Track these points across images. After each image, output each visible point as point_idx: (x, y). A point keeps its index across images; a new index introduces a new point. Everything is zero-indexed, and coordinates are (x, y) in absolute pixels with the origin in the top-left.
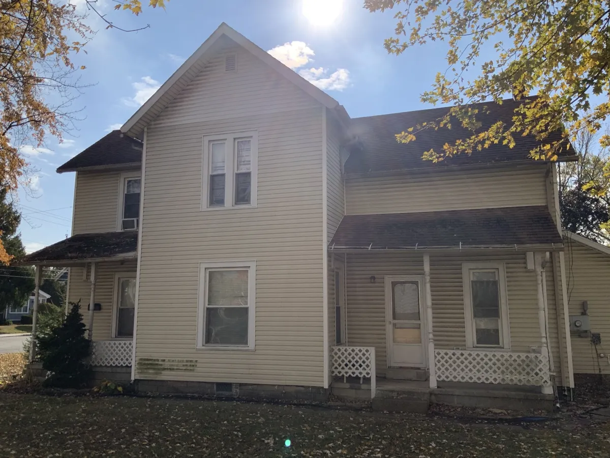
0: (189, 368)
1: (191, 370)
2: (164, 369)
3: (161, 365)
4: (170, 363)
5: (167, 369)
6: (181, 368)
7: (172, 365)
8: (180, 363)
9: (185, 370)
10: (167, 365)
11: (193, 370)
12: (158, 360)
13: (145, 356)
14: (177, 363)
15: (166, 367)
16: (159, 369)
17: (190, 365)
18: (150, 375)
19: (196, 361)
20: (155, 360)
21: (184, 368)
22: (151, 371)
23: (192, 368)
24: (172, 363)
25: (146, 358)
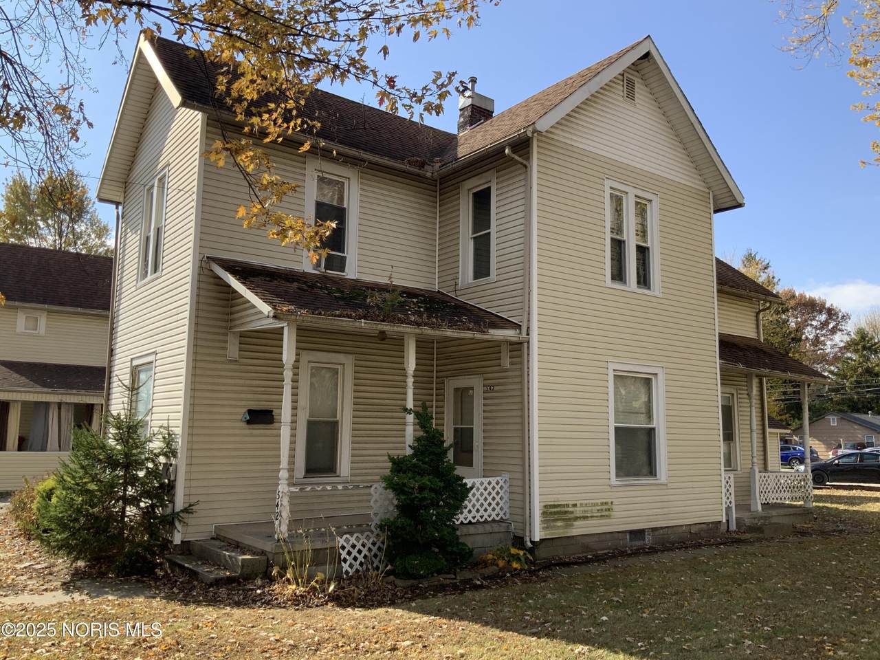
0: (603, 514)
1: (607, 516)
2: (576, 519)
3: (572, 512)
4: (582, 509)
5: (580, 518)
6: (595, 515)
7: (585, 511)
8: (593, 508)
9: (601, 516)
10: (578, 511)
11: (608, 517)
12: (568, 506)
13: (551, 500)
14: (590, 508)
15: (578, 515)
16: (570, 519)
17: (606, 510)
18: (559, 531)
19: (612, 503)
20: (564, 506)
21: (599, 514)
22: (559, 524)
23: (607, 513)
24: (586, 509)
25: (552, 503)
